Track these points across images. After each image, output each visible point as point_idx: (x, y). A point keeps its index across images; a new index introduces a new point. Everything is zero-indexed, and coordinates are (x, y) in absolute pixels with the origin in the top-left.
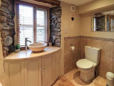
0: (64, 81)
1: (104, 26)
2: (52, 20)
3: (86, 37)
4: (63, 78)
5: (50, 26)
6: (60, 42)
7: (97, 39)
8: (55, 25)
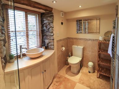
0: (59, 78)
1: (82, 28)
2: (44, 25)
3: (72, 38)
4: (57, 76)
5: (42, 30)
6: (54, 45)
7: (81, 39)
8: (47, 29)
